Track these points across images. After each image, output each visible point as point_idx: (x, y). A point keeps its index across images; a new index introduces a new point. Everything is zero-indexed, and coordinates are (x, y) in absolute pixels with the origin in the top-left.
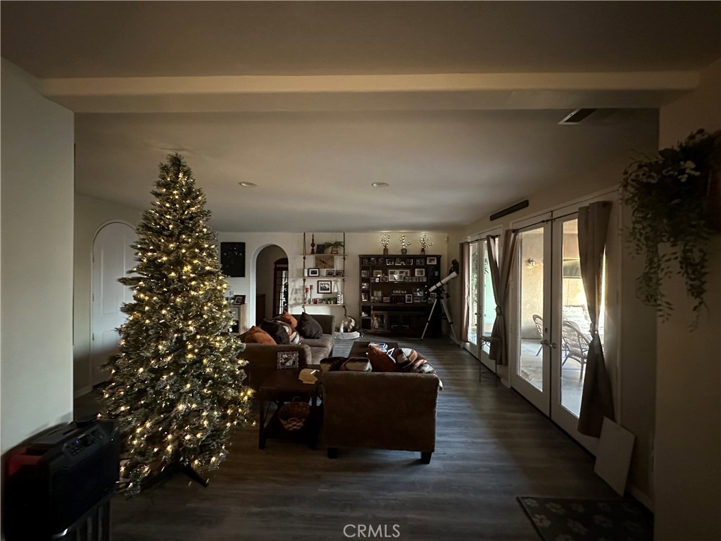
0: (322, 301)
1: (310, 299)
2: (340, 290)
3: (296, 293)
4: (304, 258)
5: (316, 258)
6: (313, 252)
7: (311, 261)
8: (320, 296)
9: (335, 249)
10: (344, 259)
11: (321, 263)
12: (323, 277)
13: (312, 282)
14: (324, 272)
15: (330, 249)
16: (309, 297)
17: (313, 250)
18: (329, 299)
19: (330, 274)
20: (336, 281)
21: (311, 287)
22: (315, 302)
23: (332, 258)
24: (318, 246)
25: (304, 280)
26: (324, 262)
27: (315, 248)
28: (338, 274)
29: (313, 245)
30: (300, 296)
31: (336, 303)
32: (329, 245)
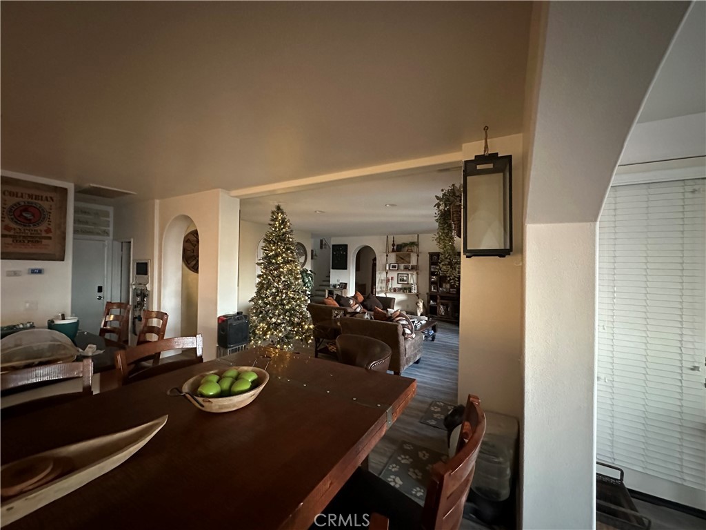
0: (400, 289)
1: (390, 289)
2: (415, 282)
3: (382, 283)
4: (387, 256)
5: (397, 255)
6: (393, 251)
7: (392, 258)
8: (400, 286)
9: (410, 248)
10: (418, 256)
11: (400, 259)
12: (401, 270)
13: (394, 274)
14: (402, 266)
15: (406, 248)
16: (390, 286)
17: (393, 249)
18: (405, 289)
19: (406, 268)
20: (412, 274)
21: (392, 278)
22: (395, 290)
23: (409, 256)
24: (398, 245)
25: (387, 273)
26: (402, 259)
27: (395, 247)
28: (413, 268)
29: (393, 245)
30: (384, 285)
31: (411, 292)
32: (406, 245)
